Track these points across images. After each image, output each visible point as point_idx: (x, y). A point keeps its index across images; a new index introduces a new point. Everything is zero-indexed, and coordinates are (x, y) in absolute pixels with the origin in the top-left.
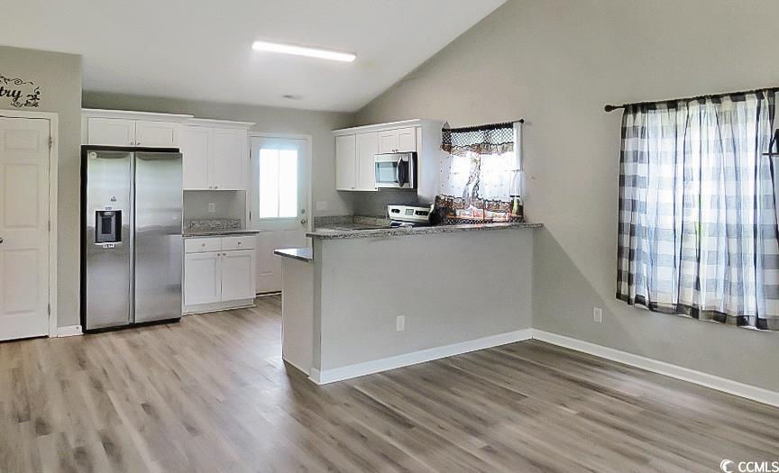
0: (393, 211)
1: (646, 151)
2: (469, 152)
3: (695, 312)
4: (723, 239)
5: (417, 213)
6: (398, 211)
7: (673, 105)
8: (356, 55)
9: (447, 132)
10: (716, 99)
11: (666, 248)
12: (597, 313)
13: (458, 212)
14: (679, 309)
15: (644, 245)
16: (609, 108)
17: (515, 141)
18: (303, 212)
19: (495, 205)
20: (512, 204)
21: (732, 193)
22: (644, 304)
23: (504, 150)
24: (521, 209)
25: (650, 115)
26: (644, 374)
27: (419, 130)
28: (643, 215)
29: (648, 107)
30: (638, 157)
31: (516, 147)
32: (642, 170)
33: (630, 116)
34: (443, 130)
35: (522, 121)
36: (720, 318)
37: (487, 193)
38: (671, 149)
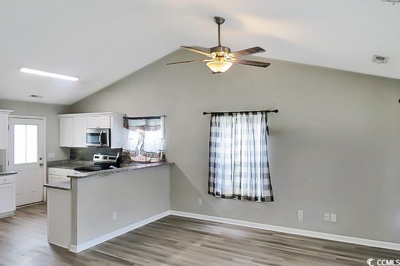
0: (96, 157)
1: (220, 132)
2: (138, 129)
3: (239, 197)
4: (249, 168)
5: (110, 158)
6: (98, 157)
7: (231, 114)
8: (79, 78)
9: (126, 119)
10: (247, 113)
11: (228, 172)
12: (199, 200)
13: (132, 158)
14: (233, 196)
15: (219, 171)
16: (205, 113)
17: (161, 125)
18: (41, 159)
19: (152, 154)
20: (160, 154)
21: (252, 150)
22: (219, 195)
23: (156, 129)
24: (164, 156)
25: (222, 117)
26: (220, 224)
27: (112, 118)
28: (219, 159)
29: (221, 114)
30: (217, 135)
31: (162, 128)
32: (218, 140)
33: (214, 117)
34: (124, 118)
35: (165, 116)
36: (248, 199)
37: (148, 149)
38: (230, 132)
